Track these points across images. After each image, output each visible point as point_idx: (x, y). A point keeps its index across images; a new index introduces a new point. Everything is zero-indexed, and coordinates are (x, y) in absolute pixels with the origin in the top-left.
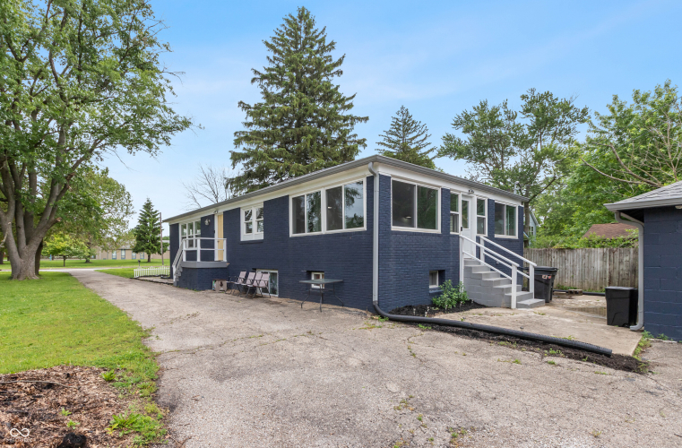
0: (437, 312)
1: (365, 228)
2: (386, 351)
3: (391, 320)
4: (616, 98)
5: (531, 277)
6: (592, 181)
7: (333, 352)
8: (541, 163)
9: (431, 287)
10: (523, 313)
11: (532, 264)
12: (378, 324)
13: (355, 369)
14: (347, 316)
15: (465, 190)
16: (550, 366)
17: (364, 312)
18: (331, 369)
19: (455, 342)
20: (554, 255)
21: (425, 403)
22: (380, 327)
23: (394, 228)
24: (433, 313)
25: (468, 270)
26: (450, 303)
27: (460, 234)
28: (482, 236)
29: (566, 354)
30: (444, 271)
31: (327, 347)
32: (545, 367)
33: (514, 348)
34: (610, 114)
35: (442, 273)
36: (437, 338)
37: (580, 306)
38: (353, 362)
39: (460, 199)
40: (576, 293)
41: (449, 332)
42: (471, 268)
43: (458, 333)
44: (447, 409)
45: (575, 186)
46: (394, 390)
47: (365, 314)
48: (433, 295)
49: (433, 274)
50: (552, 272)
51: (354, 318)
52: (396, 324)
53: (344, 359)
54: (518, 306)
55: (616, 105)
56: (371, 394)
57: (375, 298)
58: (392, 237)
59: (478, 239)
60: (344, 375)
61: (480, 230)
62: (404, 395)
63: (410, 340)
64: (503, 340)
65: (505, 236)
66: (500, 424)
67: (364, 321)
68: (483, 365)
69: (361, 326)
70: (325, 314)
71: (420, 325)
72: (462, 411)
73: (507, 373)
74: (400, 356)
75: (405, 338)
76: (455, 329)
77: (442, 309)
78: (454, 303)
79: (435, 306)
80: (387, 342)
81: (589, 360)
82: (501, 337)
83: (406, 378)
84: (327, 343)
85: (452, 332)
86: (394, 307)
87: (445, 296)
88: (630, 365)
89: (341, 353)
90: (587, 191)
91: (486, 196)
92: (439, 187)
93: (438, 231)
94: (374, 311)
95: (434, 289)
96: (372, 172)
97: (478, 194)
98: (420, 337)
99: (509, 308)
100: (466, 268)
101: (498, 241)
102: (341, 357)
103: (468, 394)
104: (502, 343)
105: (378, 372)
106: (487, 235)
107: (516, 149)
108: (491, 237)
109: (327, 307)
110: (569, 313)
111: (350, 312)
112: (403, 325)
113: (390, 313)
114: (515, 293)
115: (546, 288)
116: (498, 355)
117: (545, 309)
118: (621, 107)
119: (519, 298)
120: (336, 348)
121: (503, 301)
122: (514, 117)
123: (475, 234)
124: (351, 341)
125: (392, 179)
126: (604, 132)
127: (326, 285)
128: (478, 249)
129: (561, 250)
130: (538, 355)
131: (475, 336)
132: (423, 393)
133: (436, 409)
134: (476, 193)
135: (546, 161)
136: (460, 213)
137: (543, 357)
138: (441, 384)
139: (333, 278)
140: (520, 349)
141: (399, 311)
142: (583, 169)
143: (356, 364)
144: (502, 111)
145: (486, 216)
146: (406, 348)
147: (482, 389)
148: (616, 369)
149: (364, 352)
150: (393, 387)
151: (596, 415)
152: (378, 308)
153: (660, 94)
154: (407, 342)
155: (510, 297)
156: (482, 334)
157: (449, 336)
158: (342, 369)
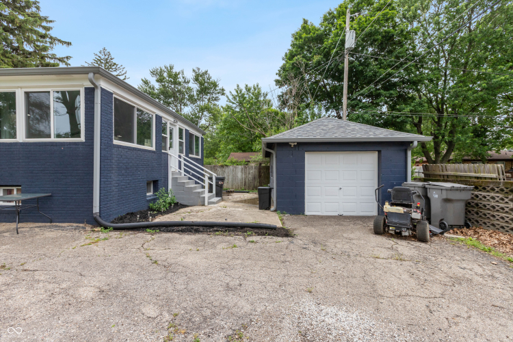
0: (157, 215)
1: (82, 139)
2: (124, 266)
3: (116, 229)
4: (238, 86)
5: (214, 183)
6: (229, 129)
7: (50, 287)
8: (202, 114)
9: (148, 194)
10: (214, 208)
11: (214, 175)
12: (102, 235)
13: (92, 302)
14: (59, 233)
15: (172, 119)
16: (253, 244)
17: (81, 225)
18: (54, 315)
19: (185, 240)
20: (219, 169)
21: (192, 316)
22: (105, 239)
23: (116, 142)
24: (154, 216)
25: (175, 179)
26: (164, 206)
27: (169, 152)
28: (182, 155)
29: (256, 233)
30: (157, 181)
31: (38, 281)
32: (251, 245)
33: (226, 236)
34: (236, 94)
35: (155, 183)
36: (168, 239)
37: (238, 200)
38: (87, 293)
39: (168, 126)
40: (231, 192)
41: (175, 232)
42: (177, 178)
43: (183, 231)
44: (214, 314)
45: (222, 130)
46: (153, 314)
47: (83, 228)
48: (150, 201)
49: (148, 184)
50: (222, 179)
51: (69, 234)
52: (123, 233)
53: (71, 292)
54: (209, 203)
55: (238, 90)
56: (126, 333)
57: (96, 209)
58: (114, 150)
59: (180, 157)
60: (78, 318)
61: (181, 151)
62: (167, 317)
63: (145, 246)
64: (217, 231)
65: (194, 156)
66: (259, 310)
67: (84, 235)
68: (215, 256)
69: (82, 242)
70: (25, 236)
71: (148, 230)
72: (226, 310)
73: (234, 258)
74: (142, 267)
75: (140, 246)
76: (180, 228)
77: (160, 212)
78: (167, 206)
79: (153, 210)
80: (120, 255)
81: (269, 235)
82: (215, 229)
83: (160, 292)
84: (37, 276)
85: (178, 231)
86: (116, 217)
87: (161, 201)
88: (285, 233)
89: (64, 286)
90: (227, 134)
91: (185, 127)
92: (154, 113)
93: (153, 148)
94: (95, 223)
95: (150, 196)
96: (93, 83)
97: (179, 125)
98: (152, 242)
99: (203, 205)
100: (173, 179)
101: (190, 158)
102: (65, 291)
103: (221, 289)
104: (217, 233)
105: (124, 296)
106: (184, 154)
107: (188, 103)
108: (187, 156)
109: (25, 227)
110: (237, 205)
111: (63, 229)
112: (131, 232)
113: (113, 222)
114: (207, 195)
115: (220, 191)
116: (221, 244)
117: (222, 203)
118: (241, 91)
119: (209, 198)
120: (54, 280)
121: (200, 201)
122: (188, 82)
123: (178, 154)
124: (75, 264)
125: (114, 96)
126: (234, 103)
127: (24, 201)
128: (180, 162)
129: (222, 166)
130: (241, 237)
131: (197, 231)
132: (184, 305)
133: (205, 318)
134: (179, 123)
135: (205, 113)
136: (168, 136)
137: (245, 238)
138: (197, 287)
139: (35, 192)
140: (230, 235)
141: (121, 219)
142: (225, 121)
143: (91, 295)
144: (180, 76)
145: (184, 141)
146: (144, 257)
147: (228, 280)
148: (282, 237)
149: (97, 274)
150: (151, 311)
151: (299, 274)
152: (100, 220)
153: (255, 89)
154: (142, 250)
155: (204, 197)
156: (201, 229)
157: (176, 235)
158: (72, 310)
